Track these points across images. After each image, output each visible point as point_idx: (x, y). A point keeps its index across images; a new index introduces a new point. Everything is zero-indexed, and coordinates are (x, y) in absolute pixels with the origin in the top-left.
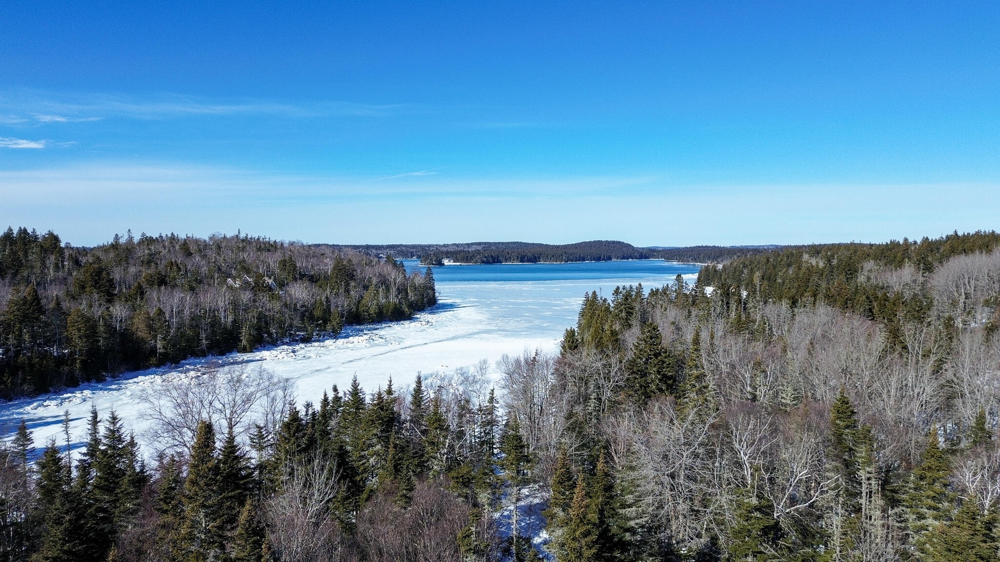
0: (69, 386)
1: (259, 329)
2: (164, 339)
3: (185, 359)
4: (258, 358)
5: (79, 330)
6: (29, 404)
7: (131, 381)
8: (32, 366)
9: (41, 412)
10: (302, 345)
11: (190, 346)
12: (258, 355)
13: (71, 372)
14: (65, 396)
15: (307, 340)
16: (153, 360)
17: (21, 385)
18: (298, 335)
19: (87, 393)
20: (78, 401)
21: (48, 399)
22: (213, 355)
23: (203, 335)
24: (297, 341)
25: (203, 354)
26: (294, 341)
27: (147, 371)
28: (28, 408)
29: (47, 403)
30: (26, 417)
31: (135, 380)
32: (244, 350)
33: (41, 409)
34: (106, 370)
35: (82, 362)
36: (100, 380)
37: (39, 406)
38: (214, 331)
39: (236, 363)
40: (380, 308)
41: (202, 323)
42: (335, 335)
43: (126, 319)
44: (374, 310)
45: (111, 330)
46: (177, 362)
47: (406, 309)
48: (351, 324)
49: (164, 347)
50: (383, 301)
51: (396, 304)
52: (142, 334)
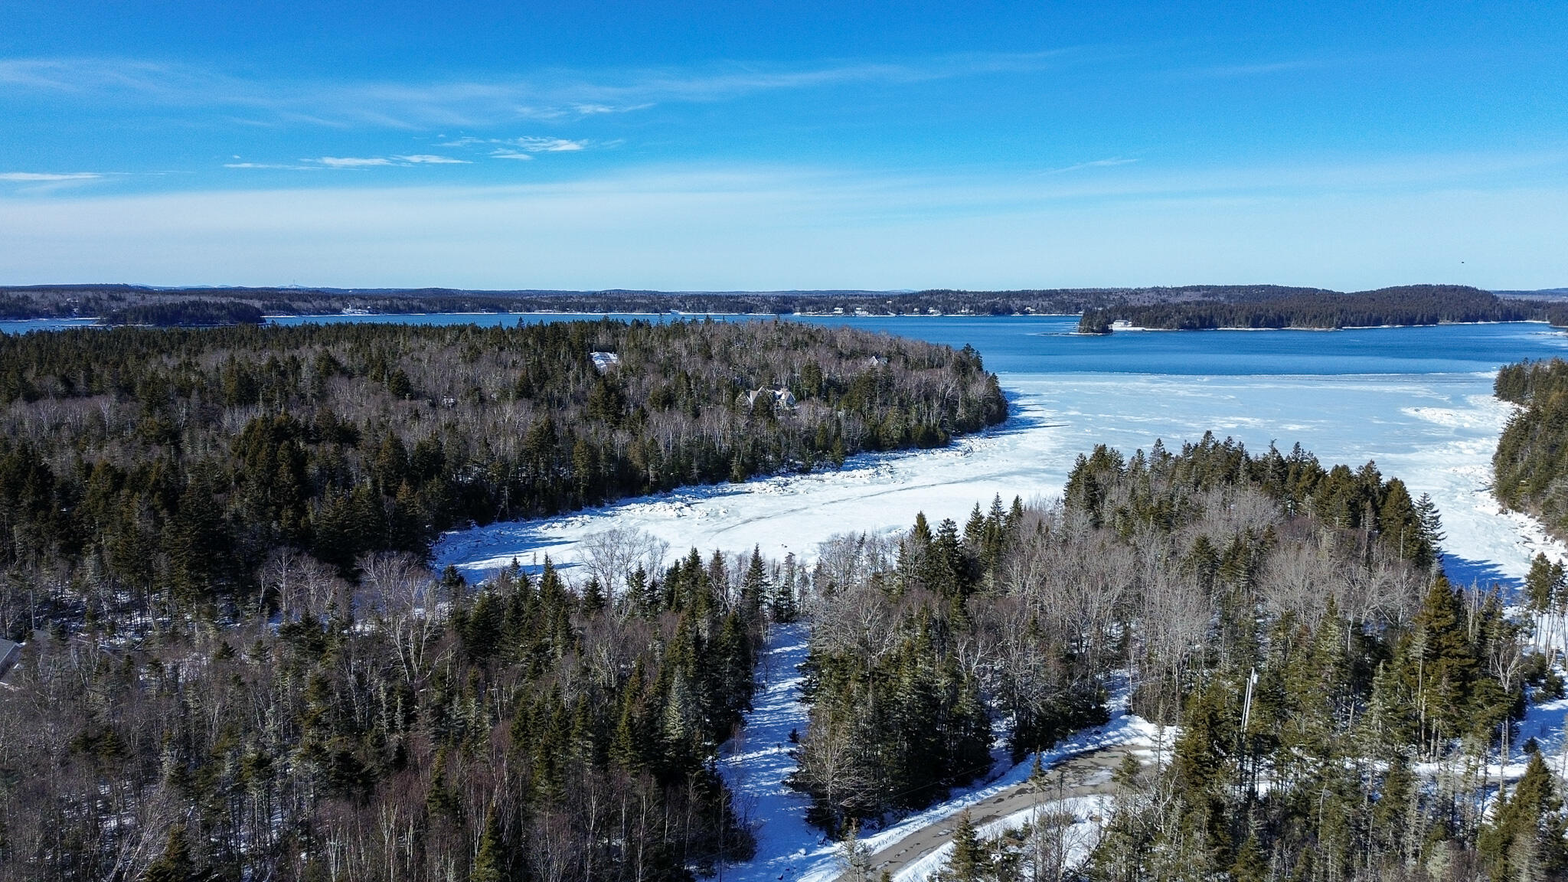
0: (573, 510)
1: (753, 458)
2: (656, 468)
3: (677, 487)
4: (747, 490)
5: (583, 459)
6: (543, 524)
7: (624, 508)
8: (545, 490)
9: (550, 533)
10: (798, 477)
11: (683, 475)
12: (748, 486)
13: (575, 497)
14: (570, 519)
15: (805, 471)
16: (646, 488)
17: (537, 507)
18: (796, 465)
19: (587, 517)
20: (579, 524)
22: (705, 484)
23: (695, 464)
24: (794, 471)
25: (695, 483)
26: (792, 471)
27: (640, 499)
28: (540, 528)
29: (555, 525)
30: (538, 536)
31: (628, 507)
32: (735, 481)
33: (550, 529)
34: (605, 496)
35: (585, 488)
36: (600, 505)
37: (549, 527)
38: (707, 459)
39: (724, 494)
40: (907, 432)
41: (696, 451)
42: (838, 467)
43: (625, 446)
44: (896, 435)
45: (612, 458)
46: (670, 490)
47: (941, 434)
48: (869, 450)
49: (656, 476)
50: (914, 423)
51: (928, 427)
52: (637, 462)
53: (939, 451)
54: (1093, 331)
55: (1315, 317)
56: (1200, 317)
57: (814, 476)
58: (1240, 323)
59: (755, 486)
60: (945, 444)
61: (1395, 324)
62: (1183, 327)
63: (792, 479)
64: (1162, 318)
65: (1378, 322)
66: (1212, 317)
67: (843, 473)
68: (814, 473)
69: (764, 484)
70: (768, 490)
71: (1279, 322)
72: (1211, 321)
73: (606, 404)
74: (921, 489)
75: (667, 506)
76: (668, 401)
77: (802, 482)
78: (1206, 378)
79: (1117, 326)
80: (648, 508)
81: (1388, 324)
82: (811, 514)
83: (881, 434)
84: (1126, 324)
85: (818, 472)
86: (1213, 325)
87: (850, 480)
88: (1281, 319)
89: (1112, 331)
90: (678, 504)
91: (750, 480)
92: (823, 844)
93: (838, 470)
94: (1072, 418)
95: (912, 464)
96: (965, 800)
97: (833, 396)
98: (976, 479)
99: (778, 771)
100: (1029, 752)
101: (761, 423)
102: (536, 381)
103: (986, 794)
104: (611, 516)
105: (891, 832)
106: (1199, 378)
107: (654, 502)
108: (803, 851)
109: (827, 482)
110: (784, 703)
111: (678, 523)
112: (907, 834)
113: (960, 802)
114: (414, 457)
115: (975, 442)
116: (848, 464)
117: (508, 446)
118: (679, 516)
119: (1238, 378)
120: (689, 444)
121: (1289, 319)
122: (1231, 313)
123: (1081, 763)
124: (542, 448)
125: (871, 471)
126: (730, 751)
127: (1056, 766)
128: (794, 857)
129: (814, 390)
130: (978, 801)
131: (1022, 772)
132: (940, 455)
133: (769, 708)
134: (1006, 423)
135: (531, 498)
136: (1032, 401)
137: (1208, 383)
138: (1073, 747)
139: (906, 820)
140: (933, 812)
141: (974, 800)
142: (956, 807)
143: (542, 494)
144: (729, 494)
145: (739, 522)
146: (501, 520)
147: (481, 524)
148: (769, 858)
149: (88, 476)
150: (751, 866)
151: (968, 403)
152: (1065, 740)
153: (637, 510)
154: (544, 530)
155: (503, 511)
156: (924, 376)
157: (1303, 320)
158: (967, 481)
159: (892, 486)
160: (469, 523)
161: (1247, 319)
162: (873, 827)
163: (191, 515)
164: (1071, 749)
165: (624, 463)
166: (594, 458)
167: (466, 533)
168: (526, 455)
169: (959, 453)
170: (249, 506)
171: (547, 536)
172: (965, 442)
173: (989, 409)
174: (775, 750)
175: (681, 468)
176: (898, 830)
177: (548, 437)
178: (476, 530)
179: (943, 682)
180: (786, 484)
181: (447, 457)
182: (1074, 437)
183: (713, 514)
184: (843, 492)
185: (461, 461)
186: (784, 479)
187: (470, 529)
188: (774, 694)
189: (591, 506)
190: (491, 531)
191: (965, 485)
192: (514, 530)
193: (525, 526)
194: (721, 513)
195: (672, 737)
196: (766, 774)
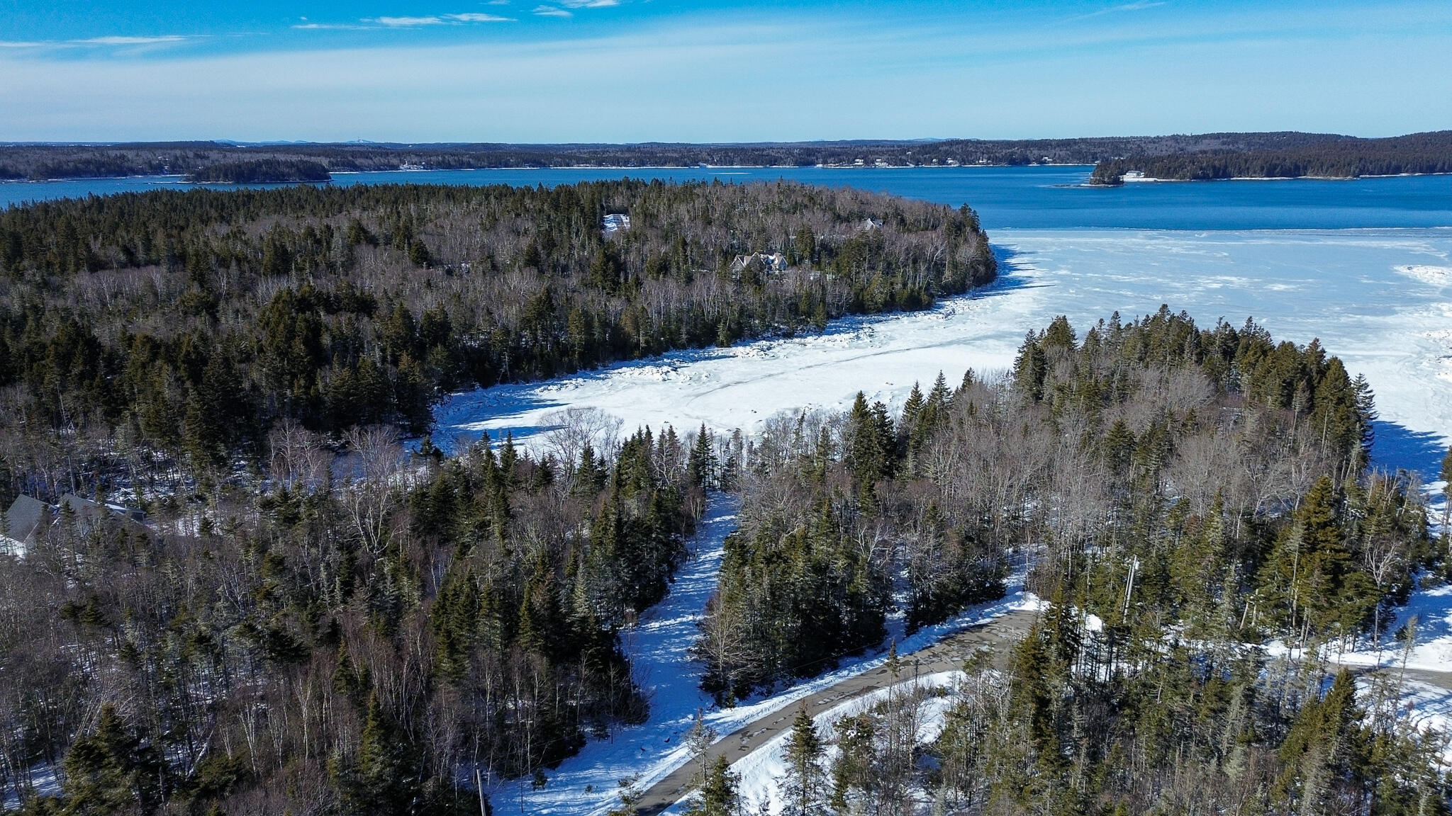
0: (568, 373)
1: (739, 323)
2: (646, 334)
3: (667, 350)
5: (577, 327)
8: (542, 355)
10: (781, 341)
11: (672, 340)
13: (570, 361)
15: (789, 335)
16: (637, 353)
17: (534, 371)
18: (780, 329)
19: (580, 380)
21: (553, 384)
22: (693, 348)
23: (683, 330)
24: (779, 335)
25: (684, 347)
26: (776, 336)
28: (537, 391)
30: (535, 398)
31: (620, 370)
32: (722, 345)
34: (598, 360)
35: (580, 353)
36: (594, 369)
38: (696, 325)
39: (710, 358)
40: (892, 296)
41: (685, 318)
42: (820, 331)
43: (619, 314)
44: (880, 299)
45: (605, 324)
46: (660, 354)
47: (924, 297)
48: (854, 313)
49: (647, 342)
50: (898, 287)
51: (912, 291)
52: (629, 329)
53: (922, 313)
54: (1104, 183)
55: (1332, 166)
56: (1214, 167)
57: (797, 340)
58: (1255, 172)
59: (739, 350)
60: (928, 307)
61: (1415, 172)
62: (1195, 177)
63: (775, 344)
64: (1175, 169)
65: (1398, 170)
66: (1226, 167)
67: (825, 337)
68: (797, 337)
69: (748, 348)
70: (751, 355)
71: (1295, 171)
72: (1224, 171)
73: (605, 272)
74: (896, 354)
75: (655, 370)
76: (663, 268)
77: (786, 345)
78: (1205, 234)
79: (1130, 177)
80: (637, 371)
81: (1407, 172)
82: (786, 379)
83: (865, 298)
84: (1138, 175)
85: (801, 337)
86: (1226, 175)
87: (829, 344)
88: (1297, 167)
89: (1123, 182)
90: (665, 368)
91: (736, 345)
92: (712, 710)
93: (820, 334)
94: (1061, 278)
95: (894, 327)
96: (851, 671)
97: (825, 260)
98: (950, 343)
99: (689, 638)
100: (922, 625)
101: (749, 290)
102: (544, 248)
103: (872, 665)
104: (603, 379)
105: (775, 700)
106: (1197, 234)
107: (644, 365)
108: (691, 716)
109: (809, 346)
110: (711, 571)
111: (662, 386)
112: (790, 702)
113: (845, 673)
114: (422, 326)
115: (959, 305)
116: (831, 327)
117: (511, 314)
118: (664, 380)
119: (1237, 233)
120: (680, 310)
121: (1305, 168)
122: (1246, 161)
123: (968, 637)
124: (540, 315)
125: (852, 335)
126: (650, 618)
127: (945, 639)
128: (682, 721)
129: (807, 254)
130: (863, 672)
131: (911, 644)
132: (922, 318)
133: (697, 576)
134: (994, 283)
135: (529, 363)
136: (1026, 259)
137: (1204, 239)
138: (964, 621)
139: (792, 688)
140: (819, 682)
141: (859, 670)
142: (840, 677)
143: (539, 358)
144: (715, 358)
145: (718, 386)
146: (503, 382)
147: (485, 386)
148: (661, 722)
149: (130, 346)
150: (643, 729)
151: (955, 266)
152: (956, 614)
153: (628, 374)
154: (542, 393)
155: (504, 375)
156: (913, 239)
157: (1321, 167)
158: (941, 345)
159: (870, 351)
160: (473, 386)
161: (1262, 169)
162: (762, 694)
163: (213, 385)
164: (962, 622)
165: (617, 330)
166: (588, 325)
167: (470, 394)
168: (526, 322)
169: (941, 316)
170: (267, 375)
171: (543, 398)
172: (949, 304)
173: (977, 271)
174: (691, 618)
175: (671, 333)
176: (782, 698)
177: (546, 307)
178: (480, 391)
179: (840, 564)
180: (769, 349)
181: (453, 325)
182: (1057, 298)
183: (696, 378)
184: (820, 356)
185: (468, 327)
186: (768, 343)
187: (474, 390)
188: (704, 563)
189: (585, 369)
190: (493, 393)
191: (940, 349)
192: (513, 392)
193: (523, 389)
194: (704, 378)
195: (577, 615)
196: (677, 641)
